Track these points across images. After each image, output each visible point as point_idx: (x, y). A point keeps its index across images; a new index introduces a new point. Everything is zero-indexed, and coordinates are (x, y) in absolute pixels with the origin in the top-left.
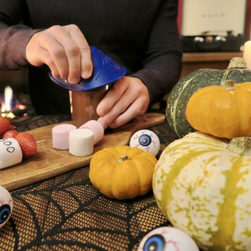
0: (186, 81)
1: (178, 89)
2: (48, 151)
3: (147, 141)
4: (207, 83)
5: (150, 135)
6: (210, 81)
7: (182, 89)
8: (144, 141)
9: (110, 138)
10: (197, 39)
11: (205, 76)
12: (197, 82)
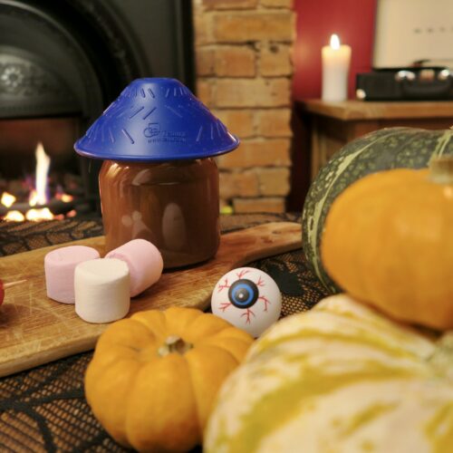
0: (345, 156)
1: (327, 174)
2: (35, 305)
3: (247, 295)
4: (395, 161)
5: (256, 282)
6: (403, 157)
7: (334, 175)
8: (241, 296)
9: (179, 279)
10: (402, 74)
11: (392, 145)
12: (372, 160)
